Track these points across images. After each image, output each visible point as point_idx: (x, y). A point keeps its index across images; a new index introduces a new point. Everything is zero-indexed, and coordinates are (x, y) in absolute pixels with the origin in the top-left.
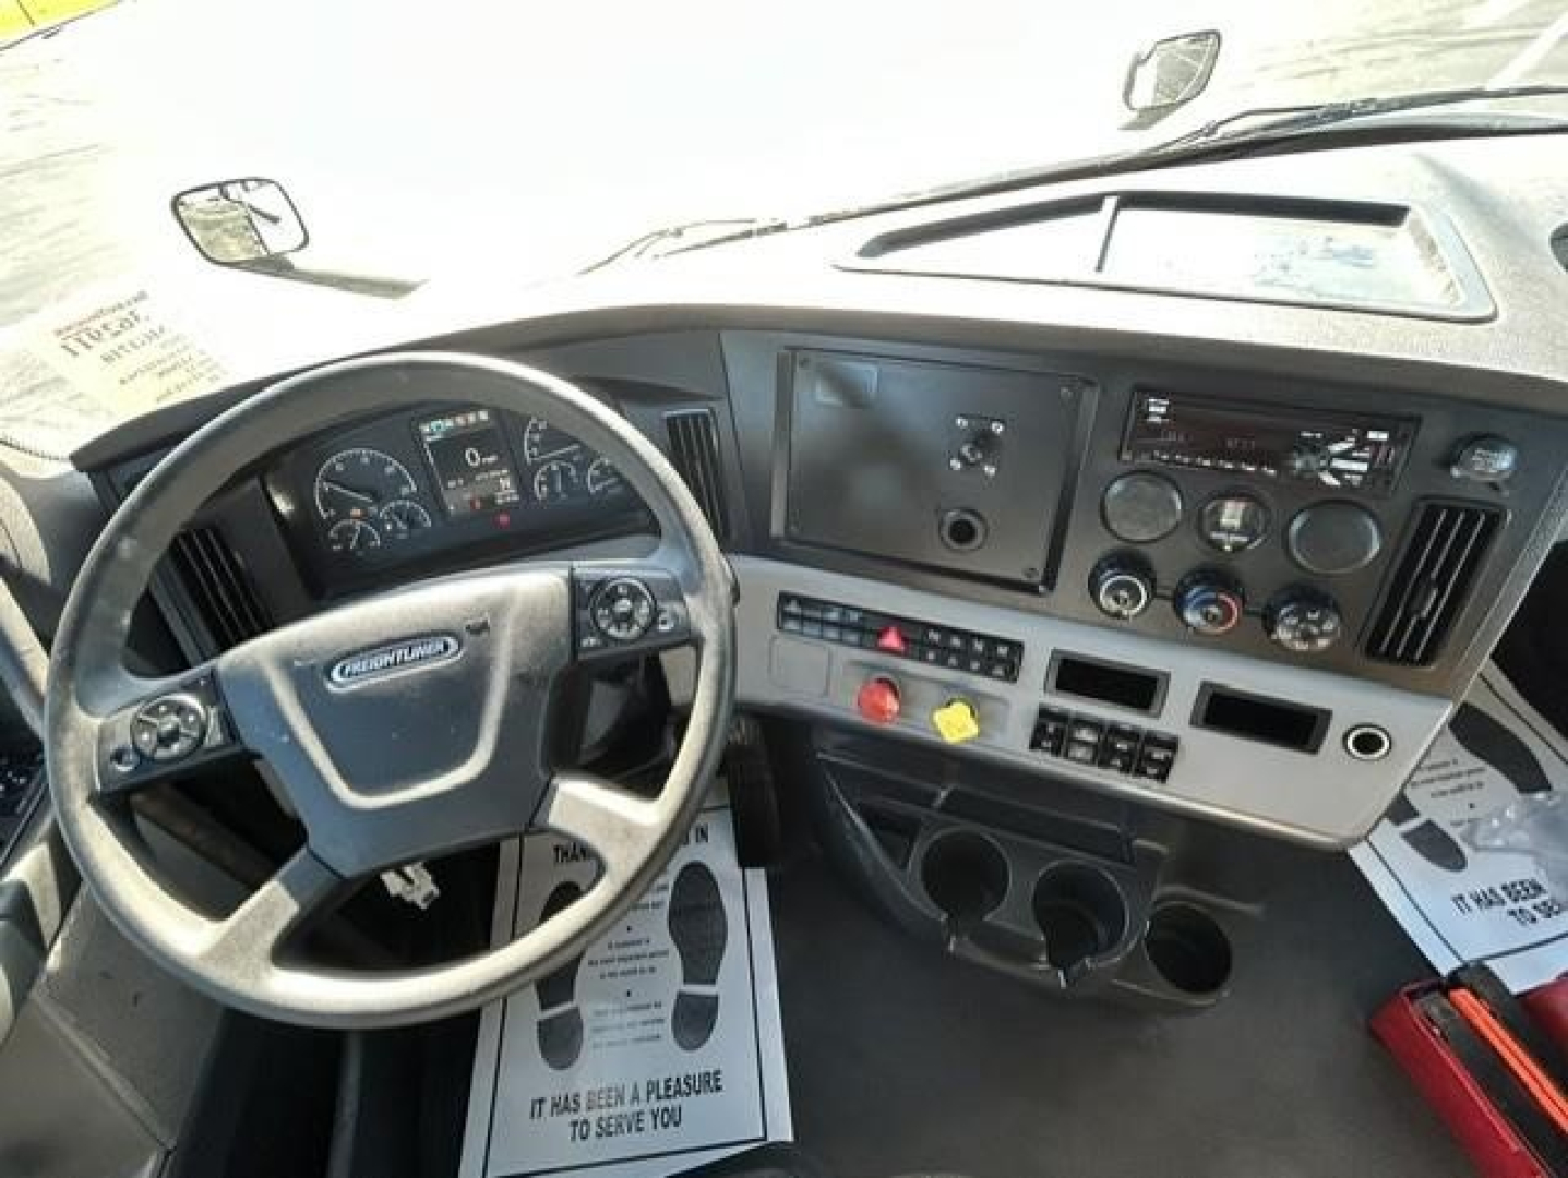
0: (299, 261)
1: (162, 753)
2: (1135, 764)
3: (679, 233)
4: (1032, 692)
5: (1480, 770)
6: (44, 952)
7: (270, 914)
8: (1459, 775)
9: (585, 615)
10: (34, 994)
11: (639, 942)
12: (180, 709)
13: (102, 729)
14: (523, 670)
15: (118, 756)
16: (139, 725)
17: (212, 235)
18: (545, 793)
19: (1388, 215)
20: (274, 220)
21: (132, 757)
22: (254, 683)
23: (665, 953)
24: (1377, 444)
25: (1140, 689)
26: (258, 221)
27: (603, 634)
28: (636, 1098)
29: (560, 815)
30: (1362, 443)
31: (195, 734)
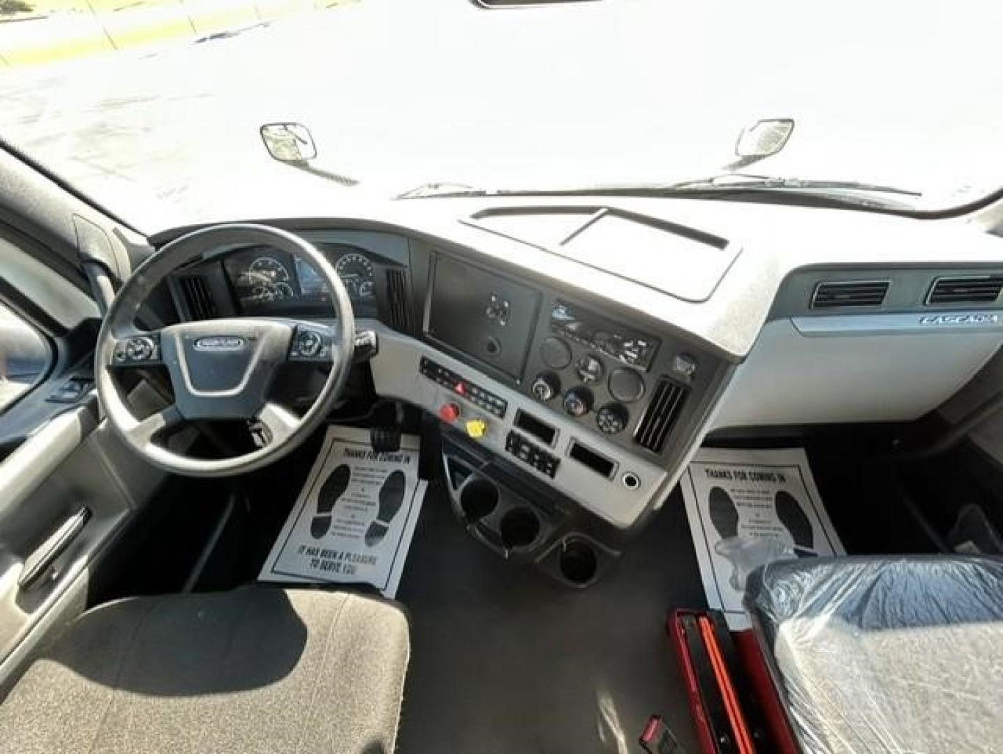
0: (312, 164)
1: (135, 358)
2: (542, 466)
3: (436, 186)
4: (508, 424)
5: (780, 529)
6: (98, 422)
7: (155, 424)
8: (768, 528)
9: (295, 343)
10: (91, 435)
11: (364, 496)
12: (145, 343)
13: (118, 344)
14: (264, 358)
15: (120, 355)
16: (129, 346)
17: (277, 146)
18: (261, 407)
19: (720, 243)
20: (305, 143)
21: (124, 356)
22: (172, 340)
23: (374, 504)
24: (641, 347)
25: (547, 433)
26: (298, 143)
27: (299, 352)
28: (341, 557)
29: (263, 416)
30: (636, 345)
31: (148, 353)
